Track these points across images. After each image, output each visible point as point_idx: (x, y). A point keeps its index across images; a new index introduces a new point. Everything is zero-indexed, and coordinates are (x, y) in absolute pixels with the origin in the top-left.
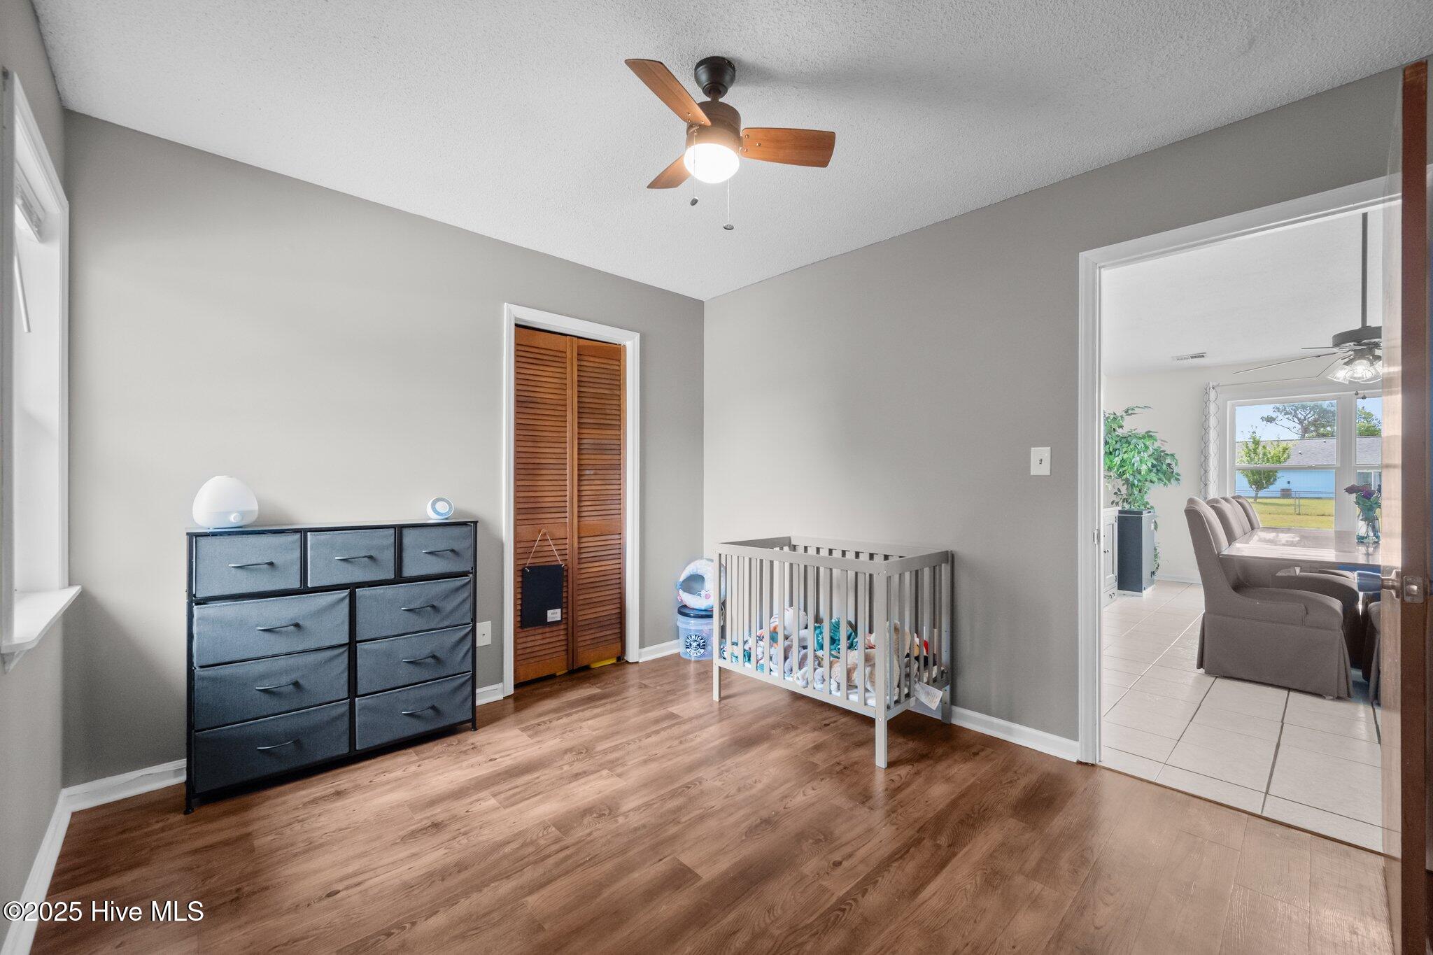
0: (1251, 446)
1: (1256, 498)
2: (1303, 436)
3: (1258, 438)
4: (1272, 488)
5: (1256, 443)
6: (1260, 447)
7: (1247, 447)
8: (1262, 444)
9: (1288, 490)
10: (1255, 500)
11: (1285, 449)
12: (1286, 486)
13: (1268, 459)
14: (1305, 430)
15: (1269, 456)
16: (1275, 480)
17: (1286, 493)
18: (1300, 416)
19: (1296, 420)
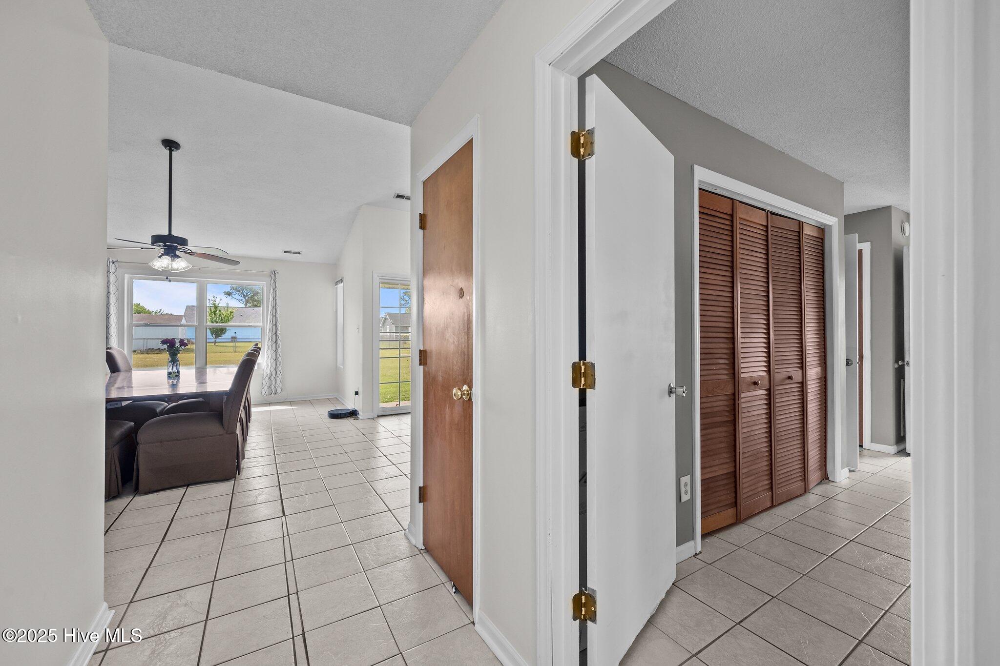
0: (213, 309)
1: (215, 342)
2: (246, 305)
3: (217, 305)
4: (224, 336)
5: (216, 308)
6: (218, 311)
7: (211, 310)
8: (219, 309)
9: (235, 338)
10: (215, 344)
11: (231, 313)
12: (234, 335)
13: (222, 318)
14: (247, 302)
15: (223, 316)
16: (226, 331)
17: (234, 339)
18: (244, 293)
19: (242, 296)
